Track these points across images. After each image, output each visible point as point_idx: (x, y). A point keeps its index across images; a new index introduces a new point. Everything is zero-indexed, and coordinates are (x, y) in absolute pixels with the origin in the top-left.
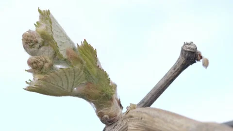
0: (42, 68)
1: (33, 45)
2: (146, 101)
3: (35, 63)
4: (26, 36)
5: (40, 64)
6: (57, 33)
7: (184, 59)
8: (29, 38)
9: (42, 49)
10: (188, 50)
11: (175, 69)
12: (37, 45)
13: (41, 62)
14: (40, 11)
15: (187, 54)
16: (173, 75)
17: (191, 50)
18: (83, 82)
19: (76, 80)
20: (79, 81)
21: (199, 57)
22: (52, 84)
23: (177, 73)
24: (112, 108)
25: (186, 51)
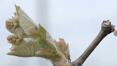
0: (15, 42)
1: (11, 27)
2: (83, 56)
3: (11, 39)
4: (7, 22)
5: (13, 40)
6: (23, 21)
7: (103, 32)
8: (9, 24)
9: (16, 30)
10: (104, 26)
11: (98, 37)
12: (14, 28)
13: (14, 39)
14: (16, 6)
15: (104, 29)
16: (98, 41)
17: (107, 27)
18: (40, 49)
19: (35, 48)
20: (37, 49)
21: (112, 30)
22: (20, 52)
23: (99, 39)
24: (60, 62)
25: (103, 27)
